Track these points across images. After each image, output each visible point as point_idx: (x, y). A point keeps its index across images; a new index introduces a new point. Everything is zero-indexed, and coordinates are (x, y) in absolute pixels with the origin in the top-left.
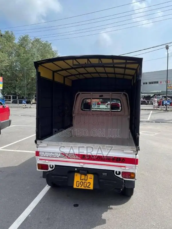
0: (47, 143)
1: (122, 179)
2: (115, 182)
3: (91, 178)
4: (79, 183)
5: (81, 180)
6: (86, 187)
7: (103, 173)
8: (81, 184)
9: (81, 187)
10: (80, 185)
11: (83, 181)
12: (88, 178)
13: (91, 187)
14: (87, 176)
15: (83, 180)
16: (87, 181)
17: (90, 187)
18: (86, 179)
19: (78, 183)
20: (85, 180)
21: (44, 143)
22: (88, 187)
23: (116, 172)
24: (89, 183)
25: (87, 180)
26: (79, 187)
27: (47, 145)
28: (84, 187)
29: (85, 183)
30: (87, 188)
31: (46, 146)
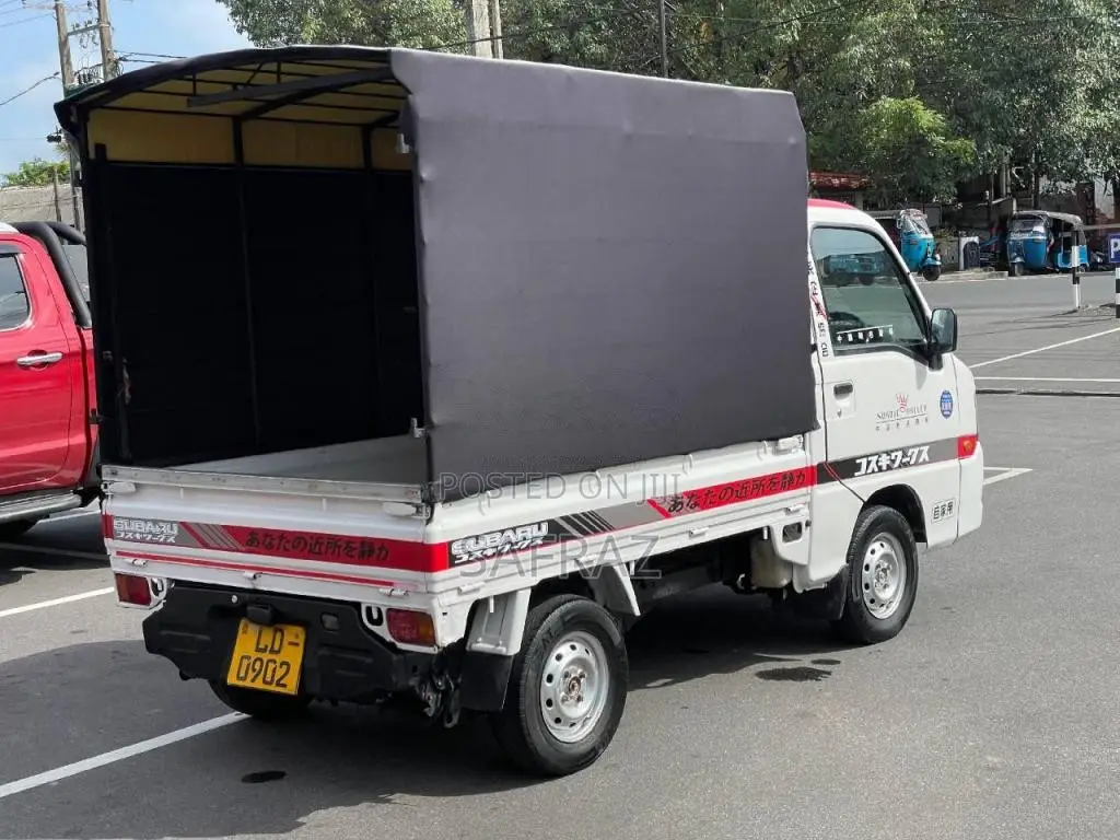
0: (132, 478)
1: (392, 646)
2: (369, 660)
3: (297, 644)
4: (249, 665)
5: (258, 650)
6: (270, 683)
7: (324, 617)
8: (254, 670)
9: (253, 681)
10: (251, 675)
11: (266, 656)
12: (285, 642)
13: (291, 686)
14: (283, 634)
15: (264, 650)
16: (279, 659)
17: (284, 686)
18: (276, 647)
19: (245, 662)
20: (272, 651)
21: (123, 477)
22: (278, 684)
23: (369, 610)
24: (285, 667)
25: (278, 652)
26: (248, 684)
27: (137, 485)
28: (265, 682)
29: (271, 666)
30: (273, 688)
31: (133, 488)
